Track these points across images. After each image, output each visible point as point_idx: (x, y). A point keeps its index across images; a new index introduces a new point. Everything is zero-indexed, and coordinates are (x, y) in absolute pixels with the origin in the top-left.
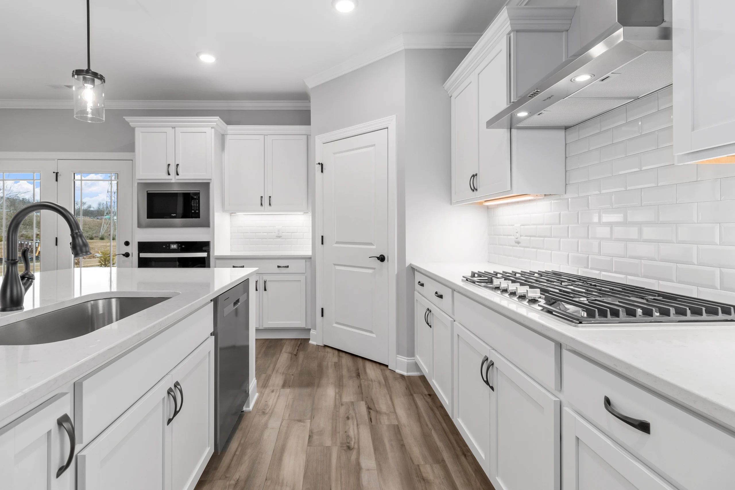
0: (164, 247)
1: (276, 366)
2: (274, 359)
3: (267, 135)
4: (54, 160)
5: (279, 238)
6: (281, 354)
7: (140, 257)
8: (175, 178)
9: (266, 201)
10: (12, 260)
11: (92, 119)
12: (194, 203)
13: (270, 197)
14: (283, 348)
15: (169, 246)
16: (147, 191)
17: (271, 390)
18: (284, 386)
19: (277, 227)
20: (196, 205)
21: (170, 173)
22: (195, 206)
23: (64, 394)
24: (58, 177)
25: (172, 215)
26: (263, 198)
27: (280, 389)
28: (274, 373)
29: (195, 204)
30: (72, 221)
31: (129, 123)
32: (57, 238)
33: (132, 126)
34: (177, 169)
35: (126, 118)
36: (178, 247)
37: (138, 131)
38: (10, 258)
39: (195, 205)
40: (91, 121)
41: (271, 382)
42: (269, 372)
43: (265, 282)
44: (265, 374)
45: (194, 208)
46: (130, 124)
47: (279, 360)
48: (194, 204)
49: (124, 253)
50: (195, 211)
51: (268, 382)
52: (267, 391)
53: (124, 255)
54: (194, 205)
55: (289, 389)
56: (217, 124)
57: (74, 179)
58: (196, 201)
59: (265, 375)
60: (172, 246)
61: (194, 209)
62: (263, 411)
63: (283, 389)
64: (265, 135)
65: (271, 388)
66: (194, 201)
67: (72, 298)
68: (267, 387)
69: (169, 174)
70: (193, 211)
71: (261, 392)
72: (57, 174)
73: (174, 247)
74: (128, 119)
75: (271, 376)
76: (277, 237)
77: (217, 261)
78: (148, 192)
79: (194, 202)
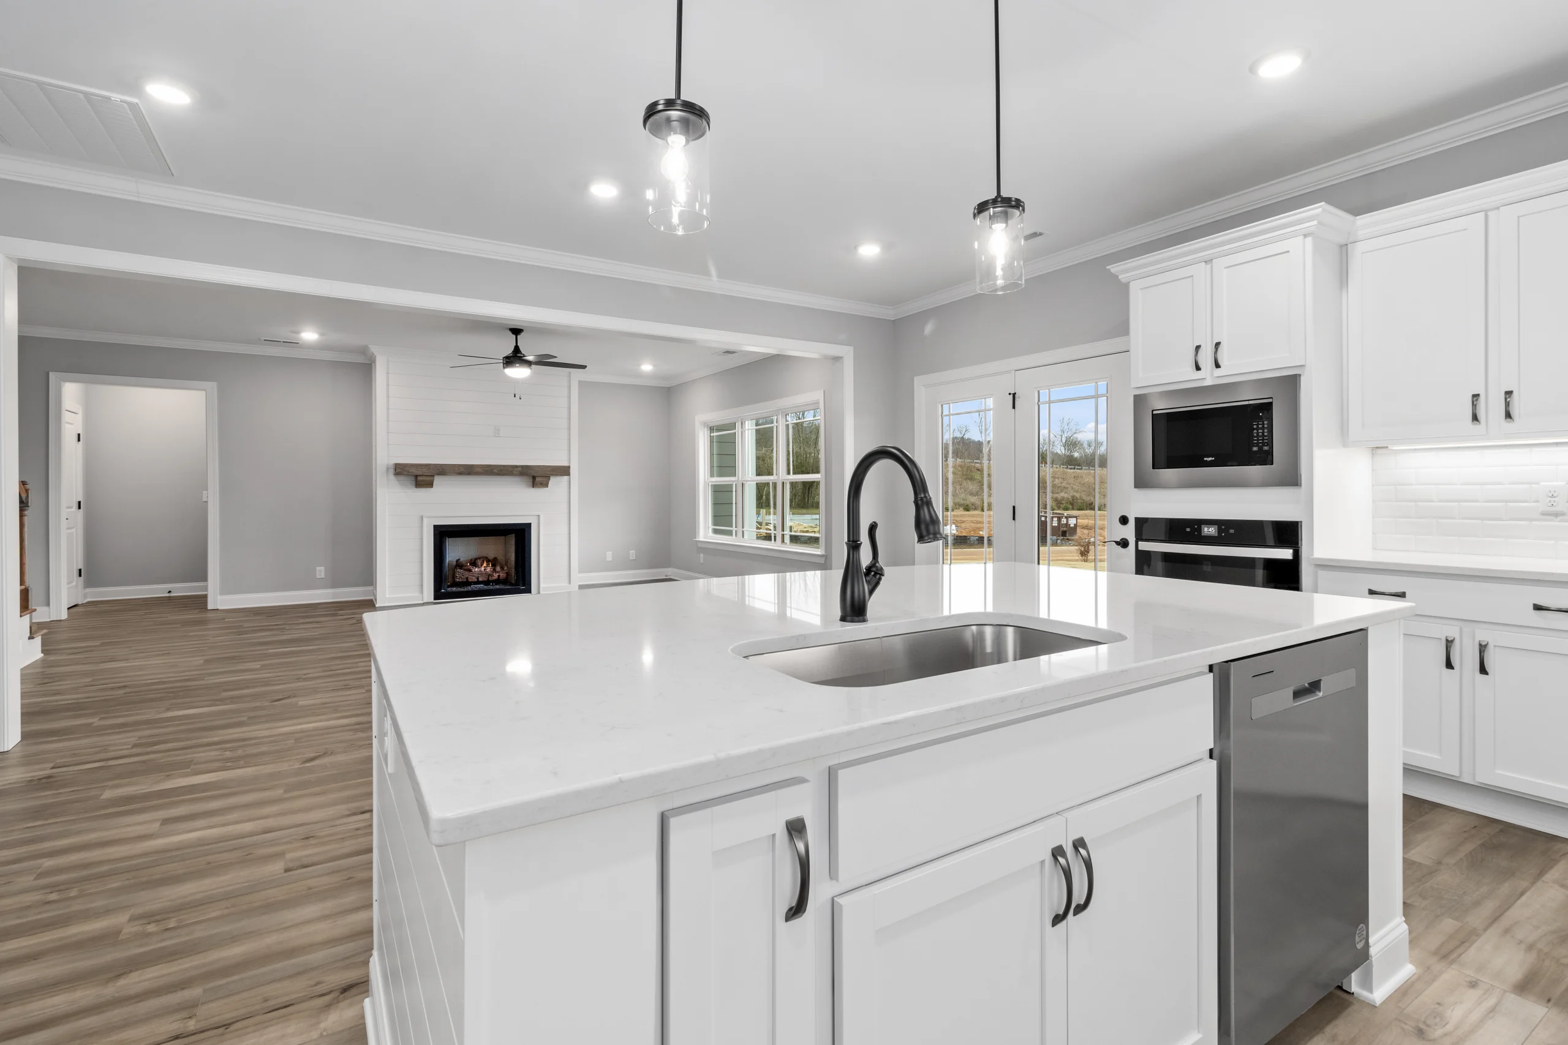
0: (1188, 530)
1: (1508, 913)
2: (1505, 888)
3: (1498, 208)
4: (1009, 372)
5: (1553, 518)
6: (1539, 884)
7: (1140, 549)
8: (1212, 374)
9: (1493, 407)
10: (853, 541)
11: (1003, 288)
12: (1257, 429)
13: (1509, 393)
14: (1552, 867)
15: (1200, 530)
16: (1153, 411)
17: (1468, 979)
18: (1523, 987)
19: (1541, 483)
20: (1263, 433)
21: (1201, 366)
22: (1260, 436)
23: (801, 780)
24: (1016, 401)
25: (1205, 459)
26: (1482, 398)
27: (1505, 991)
28: (1491, 930)
29: (1260, 431)
30: (917, 479)
31: (1117, 276)
32: (1014, 507)
33: (1123, 281)
34: (1216, 352)
35: (1112, 267)
36: (1220, 531)
37: (1134, 287)
38: (851, 539)
39: (1260, 434)
40: (1002, 291)
41: (1472, 953)
42: (1476, 919)
43: (1483, 648)
44: (1457, 919)
45: (1258, 440)
46: (1120, 277)
47: (1524, 898)
48: (1258, 431)
49: (1118, 540)
50: (1260, 449)
51: (1460, 950)
52: (1450, 975)
53: (1118, 543)
54: (1258, 433)
55: (1546, 1010)
56: (1320, 223)
57: (1039, 401)
58: (1263, 424)
59: (1458, 924)
60: (1206, 529)
61: (1258, 443)
62: (1423, 1026)
63: (1520, 996)
64: (1486, 211)
65: (1471, 973)
66: (1257, 425)
67: (940, 616)
68: (1453, 962)
69: (1198, 368)
70: (1255, 449)
71: (1428, 968)
72: (1014, 395)
73: (1210, 531)
74: (1114, 268)
75: (1479, 935)
76: (1544, 514)
77: (1322, 573)
78: (1155, 412)
79: (1258, 427)
